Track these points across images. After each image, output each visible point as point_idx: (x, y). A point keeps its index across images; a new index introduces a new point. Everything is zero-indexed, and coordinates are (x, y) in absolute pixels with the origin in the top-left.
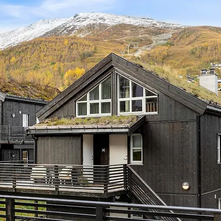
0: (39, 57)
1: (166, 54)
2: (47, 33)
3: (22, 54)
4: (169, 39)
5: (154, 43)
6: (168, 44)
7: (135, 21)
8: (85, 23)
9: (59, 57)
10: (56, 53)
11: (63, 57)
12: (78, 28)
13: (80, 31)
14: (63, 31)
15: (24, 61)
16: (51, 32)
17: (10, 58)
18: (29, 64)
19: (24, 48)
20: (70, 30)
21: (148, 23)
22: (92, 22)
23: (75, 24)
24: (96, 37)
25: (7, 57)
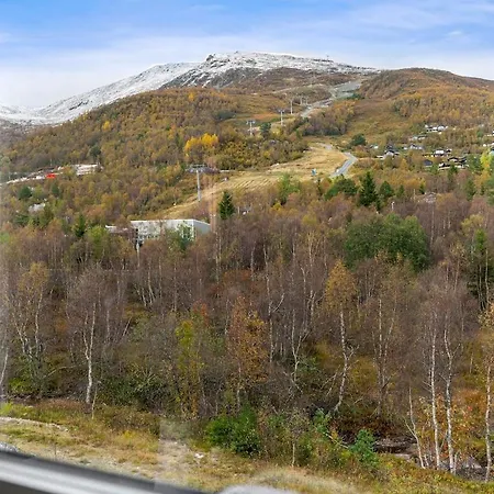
0: (148, 119)
1: (352, 112)
2: (165, 86)
3: (122, 117)
4: (358, 90)
5: (333, 98)
6: (355, 96)
7: (303, 64)
8: (223, 69)
9: (179, 120)
10: (175, 113)
11: (186, 120)
12: (212, 76)
13: (216, 81)
14: (189, 82)
15: (123, 126)
16: (171, 84)
17: (103, 123)
18: (130, 132)
19: (125, 106)
20: (200, 81)
21: (324, 68)
22: (235, 67)
23: (209, 71)
24: (240, 89)
25: (97, 122)
